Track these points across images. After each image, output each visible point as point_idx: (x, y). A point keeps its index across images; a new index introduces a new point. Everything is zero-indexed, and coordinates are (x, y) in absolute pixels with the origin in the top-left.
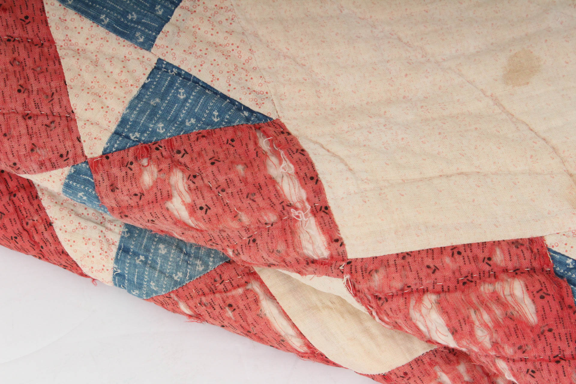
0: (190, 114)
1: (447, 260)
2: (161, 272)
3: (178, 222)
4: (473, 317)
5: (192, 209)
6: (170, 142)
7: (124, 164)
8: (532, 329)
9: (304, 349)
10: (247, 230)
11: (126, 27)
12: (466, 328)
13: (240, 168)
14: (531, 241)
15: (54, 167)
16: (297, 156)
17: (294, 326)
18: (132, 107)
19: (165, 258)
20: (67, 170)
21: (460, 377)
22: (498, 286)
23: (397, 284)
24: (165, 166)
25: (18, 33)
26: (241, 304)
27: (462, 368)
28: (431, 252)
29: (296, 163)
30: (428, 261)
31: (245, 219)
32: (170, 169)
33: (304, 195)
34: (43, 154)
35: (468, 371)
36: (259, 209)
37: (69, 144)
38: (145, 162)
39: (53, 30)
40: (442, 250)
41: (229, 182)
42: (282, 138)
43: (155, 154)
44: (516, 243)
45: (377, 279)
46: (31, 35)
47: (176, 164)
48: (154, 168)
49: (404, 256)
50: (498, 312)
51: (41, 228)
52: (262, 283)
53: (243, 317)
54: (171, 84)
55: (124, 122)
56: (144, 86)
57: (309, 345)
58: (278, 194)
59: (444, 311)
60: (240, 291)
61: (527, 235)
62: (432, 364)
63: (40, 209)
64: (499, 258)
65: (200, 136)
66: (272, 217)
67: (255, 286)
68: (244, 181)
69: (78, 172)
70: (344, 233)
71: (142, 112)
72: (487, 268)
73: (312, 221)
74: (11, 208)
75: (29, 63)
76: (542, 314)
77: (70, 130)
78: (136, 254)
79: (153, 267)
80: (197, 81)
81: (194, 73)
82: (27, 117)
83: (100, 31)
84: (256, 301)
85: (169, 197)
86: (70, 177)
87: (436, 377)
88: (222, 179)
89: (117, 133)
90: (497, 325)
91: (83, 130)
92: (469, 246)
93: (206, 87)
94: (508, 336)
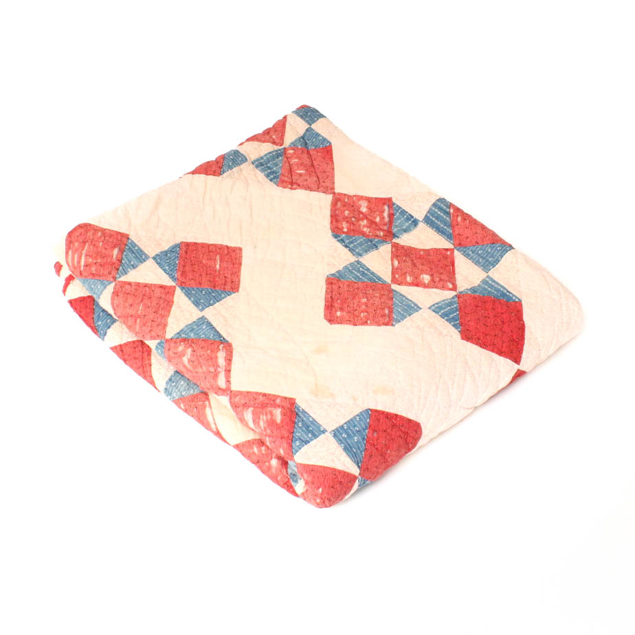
0: (203, 334)
1: (261, 397)
2: (179, 390)
3: (184, 366)
4: (261, 417)
5: (189, 361)
6: (192, 340)
7: (175, 342)
8: (277, 424)
9: (215, 430)
10: (204, 373)
11: (197, 303)
12: (257, 420)
13: (209, 351)
14: (291, 399)
15: (155, 339)
16: (229, 353)
17: (214, 420)
18: (186, 326)
19: (182, 385)
20: (158, 341)
21: (261, 451)
22: (273, 409)
23: (243, 402)
24: (187, 346)
25: (163, 296)
26: (200, 408)
27: (263, 448)
28: (257, 393)
29: (227, 355)
30: (254, 395)
31: (204, 368)
32: (189, 347)
33: (224, 364)
34: (153, 334)
35: (265, 450)
36: (209, 366)
37: (162, 332)
38: (182, 343)
39: (175, 298)
40: (260, 393)
41: (203, 355)
42: (228, 347)
43: (186, 342)
44: (286, 398)
45: (237, 399)
46: (167, 298)
47: (191, 346)
48: (183, 346)
49: (248, 392)
50: (269, 417)
51: (148, 366)
52: (209, 403)
53: (199, 412)
54: (203, 323)
55: (182, 330)
56: (194, 322)
57: (217, 429)
58: (217, 362)
59: (253, 413)
60: (201, 403)
61: (290, 397)
62: (253, 444)
63: (150, 359)
64: (278, 401)
65: (203, 340)
66: (212, 370)
67: (207, 403)
68: (208, 355)
69: (161, 342)
70: (233, 380)
71: (189, 328)
72: (272, 402)
73: (224, 372)
74: (141, 357)
75: (162, 306)
76: (282, 421)
77: (164, 328)
78: (173, 382)
79: (177, 388)
80: (212, 325)
81: (212, 323)
82: (153, 321)
83: (190, 302)
84: (205, 407)
85: (184, 355)
86: (158, 344)
87: (253, 448)
88: (202, 353)
89: (178, 333)
90: (267, 421)
91: (168, 329)
92: (270, 395)
93: (214, 328)
94: (269, 426)
